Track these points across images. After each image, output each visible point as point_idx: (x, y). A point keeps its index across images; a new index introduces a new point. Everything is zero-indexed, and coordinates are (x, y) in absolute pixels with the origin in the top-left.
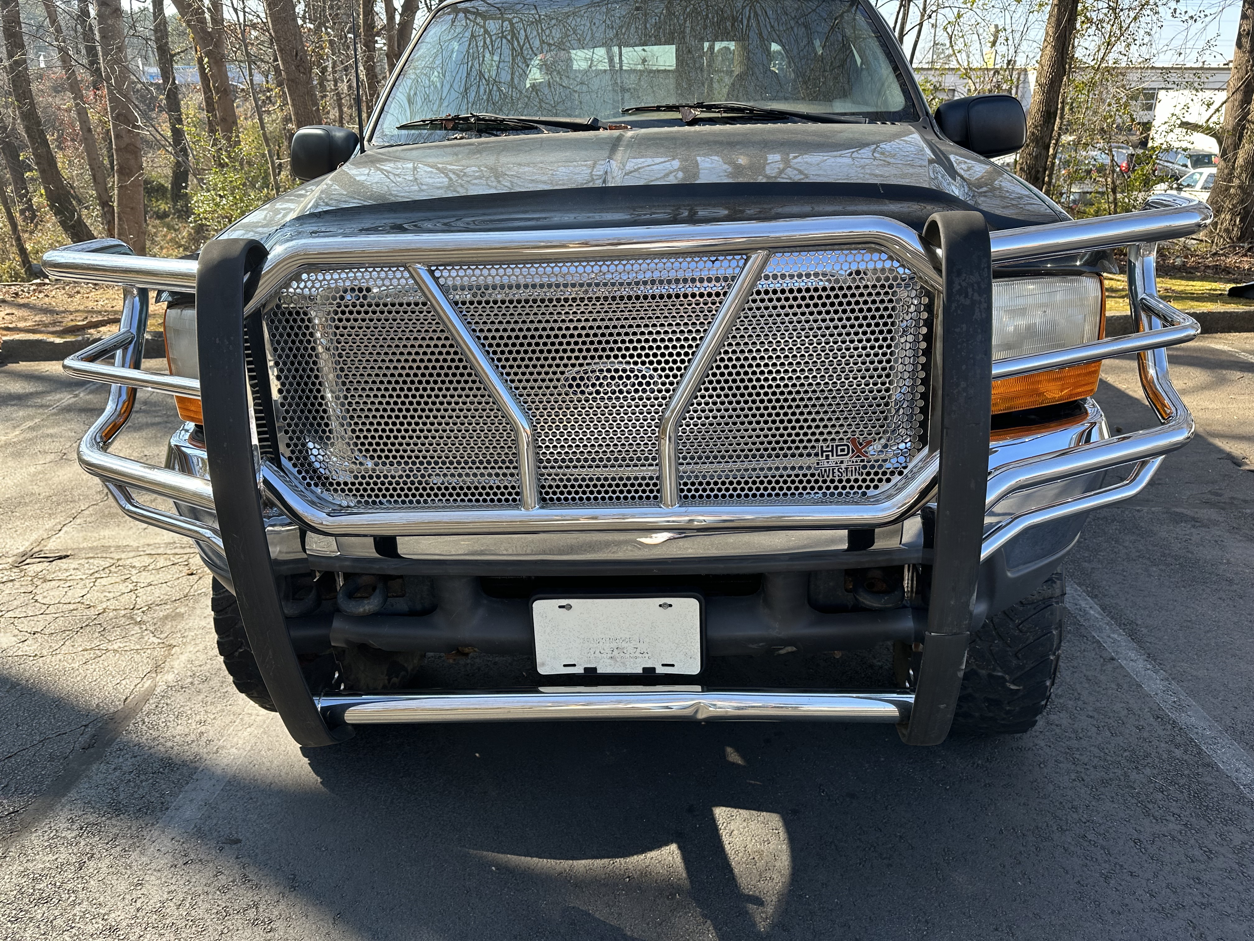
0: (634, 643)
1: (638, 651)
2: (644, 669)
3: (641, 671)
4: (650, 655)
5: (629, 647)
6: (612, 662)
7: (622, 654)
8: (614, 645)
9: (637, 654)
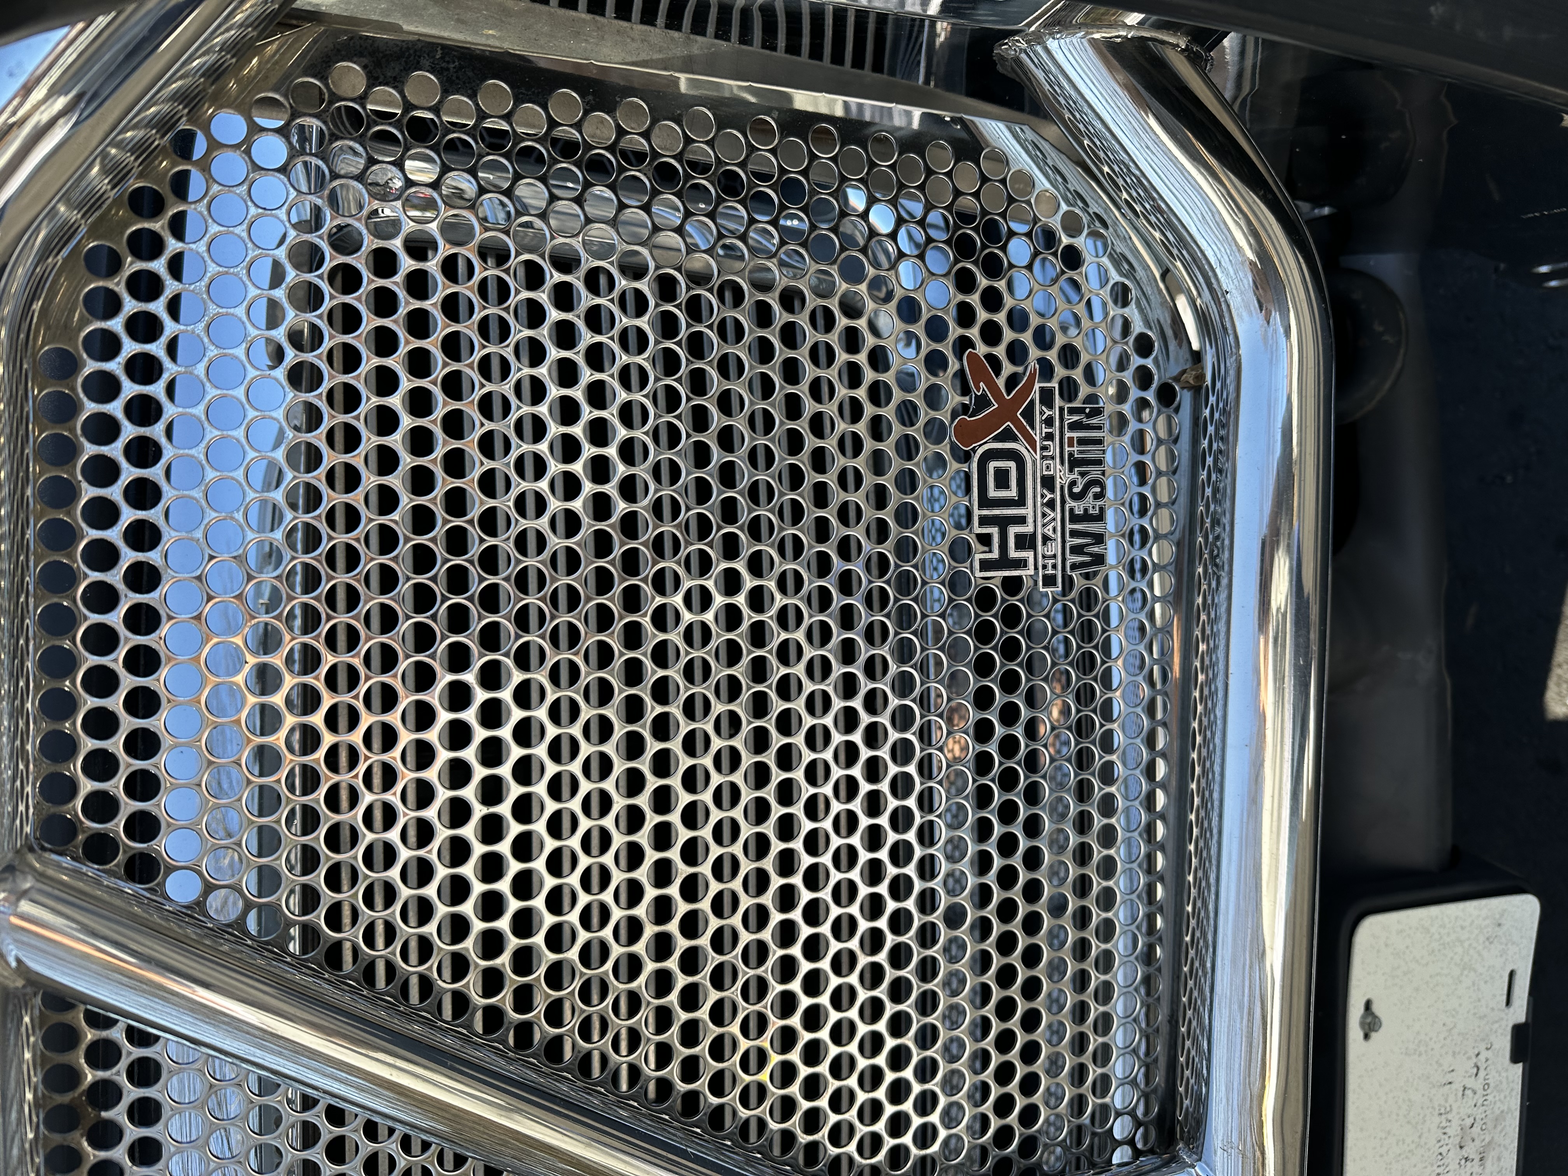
0: (1451, 1100)
1: (1470, 1083)
2: (1515, 1058)
3: (1519, 1068)
4: (1482, 1047)
5: (1462, 1109)
6: (1491, 1156)
7: (1476, 1129)
8: (1453, 1158)
9: (1478, 1085)
